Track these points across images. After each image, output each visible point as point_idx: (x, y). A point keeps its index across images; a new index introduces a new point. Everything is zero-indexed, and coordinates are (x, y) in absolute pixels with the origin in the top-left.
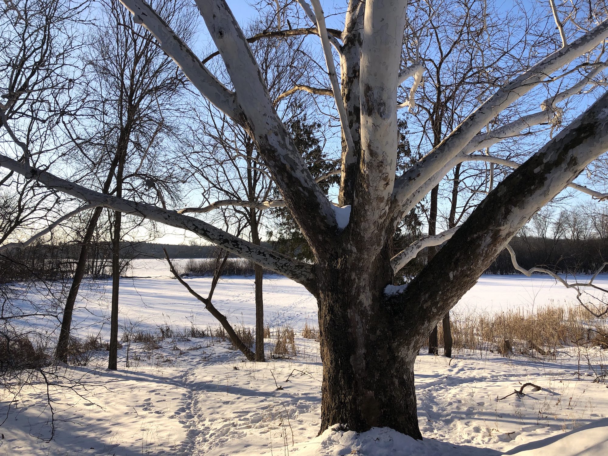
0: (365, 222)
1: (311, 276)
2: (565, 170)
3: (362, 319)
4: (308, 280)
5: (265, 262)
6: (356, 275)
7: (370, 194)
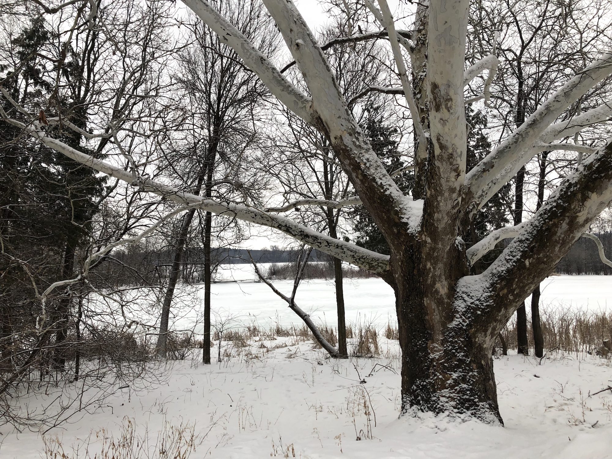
0: (438, 213)
3: (438, 307)
4: (385, 271)
6: (432, 264)
7: (441, 185)
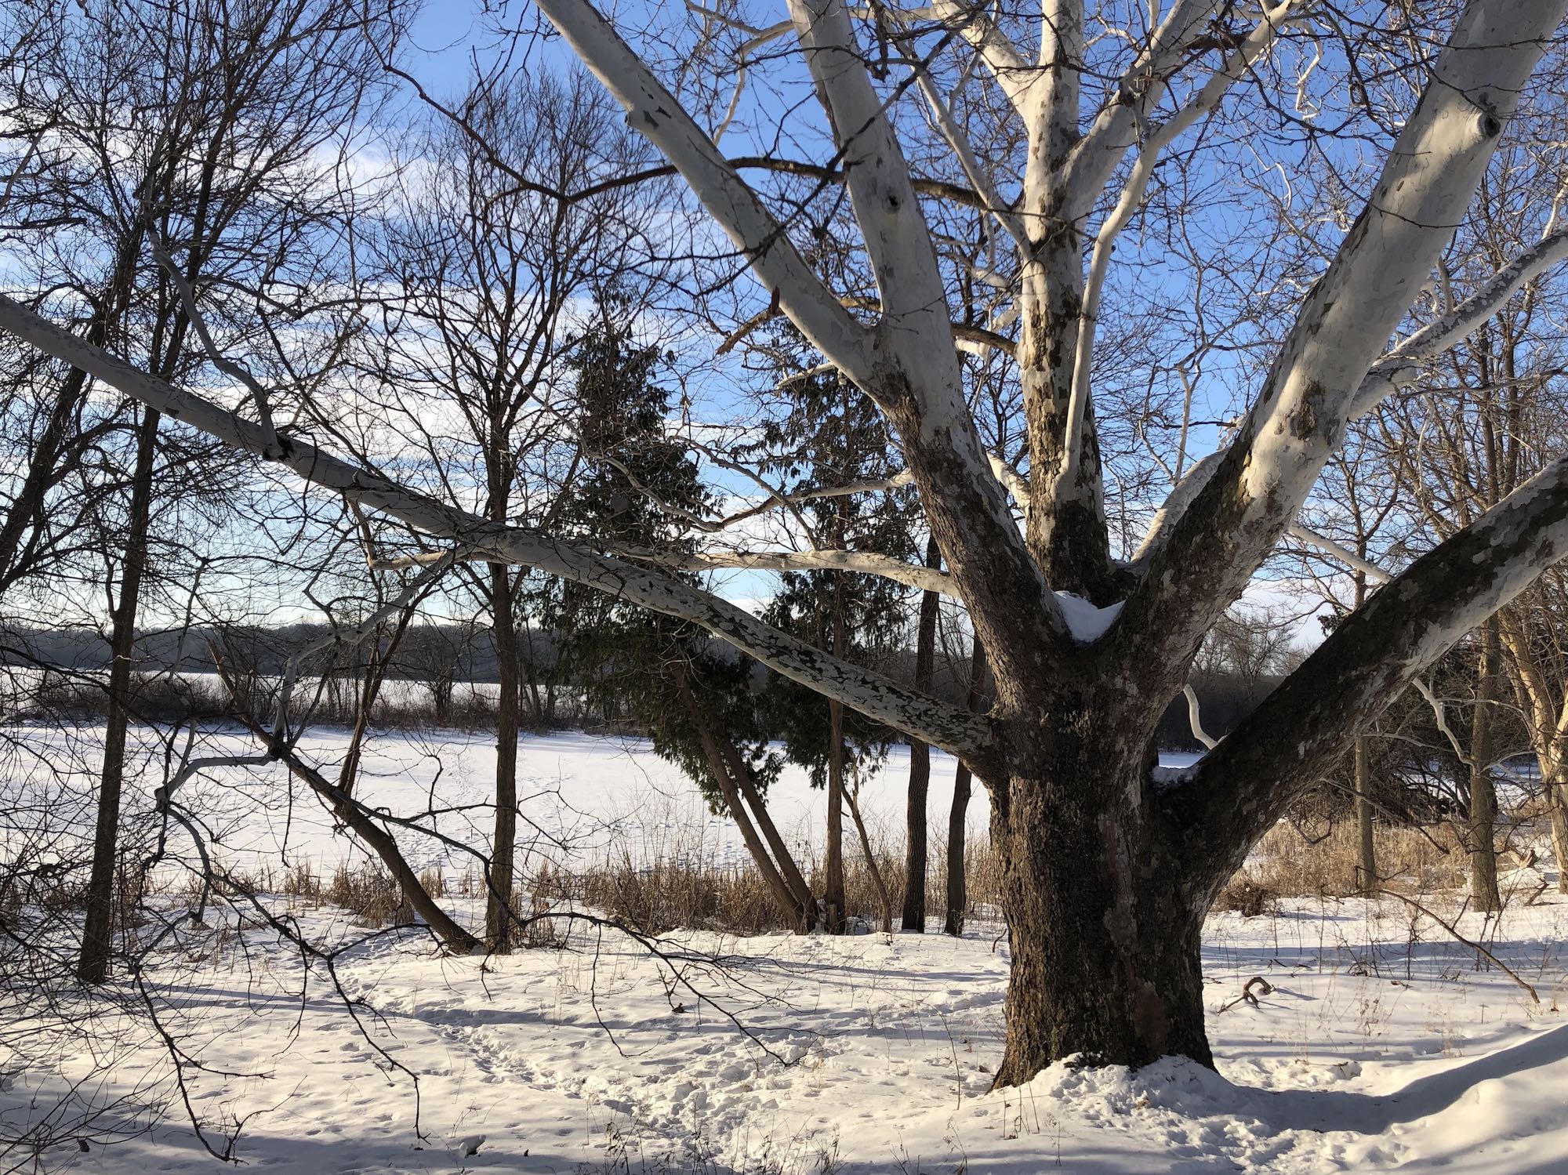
1: (987, 742)
2: (1531, 564)
3: (1125, 834)
4: (979, 747)
5: (876, 703)
6: (1127, 742)
